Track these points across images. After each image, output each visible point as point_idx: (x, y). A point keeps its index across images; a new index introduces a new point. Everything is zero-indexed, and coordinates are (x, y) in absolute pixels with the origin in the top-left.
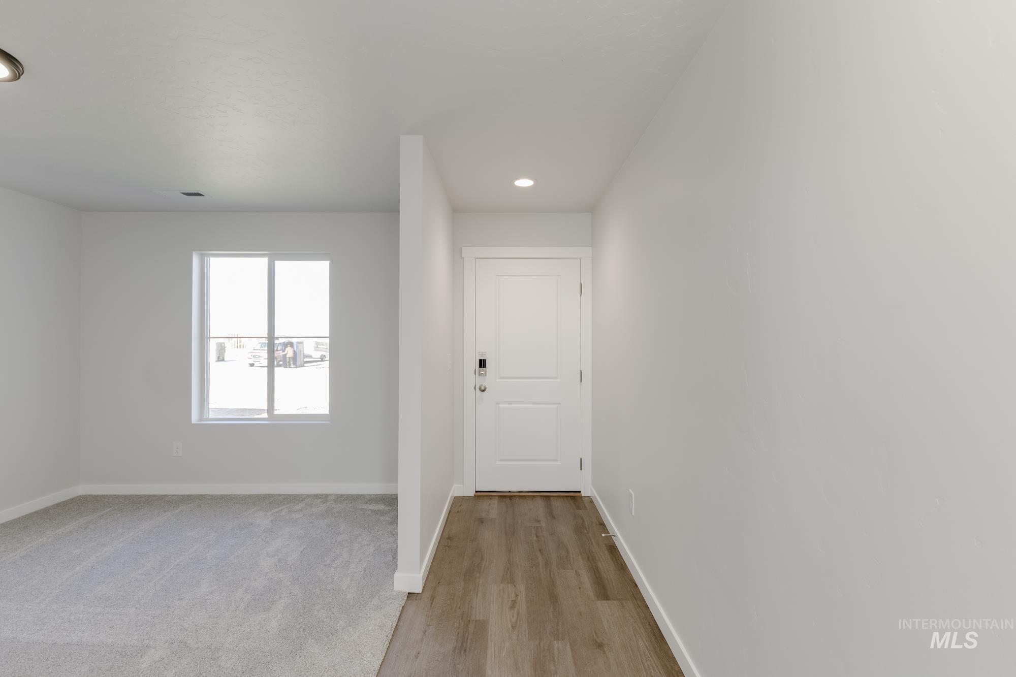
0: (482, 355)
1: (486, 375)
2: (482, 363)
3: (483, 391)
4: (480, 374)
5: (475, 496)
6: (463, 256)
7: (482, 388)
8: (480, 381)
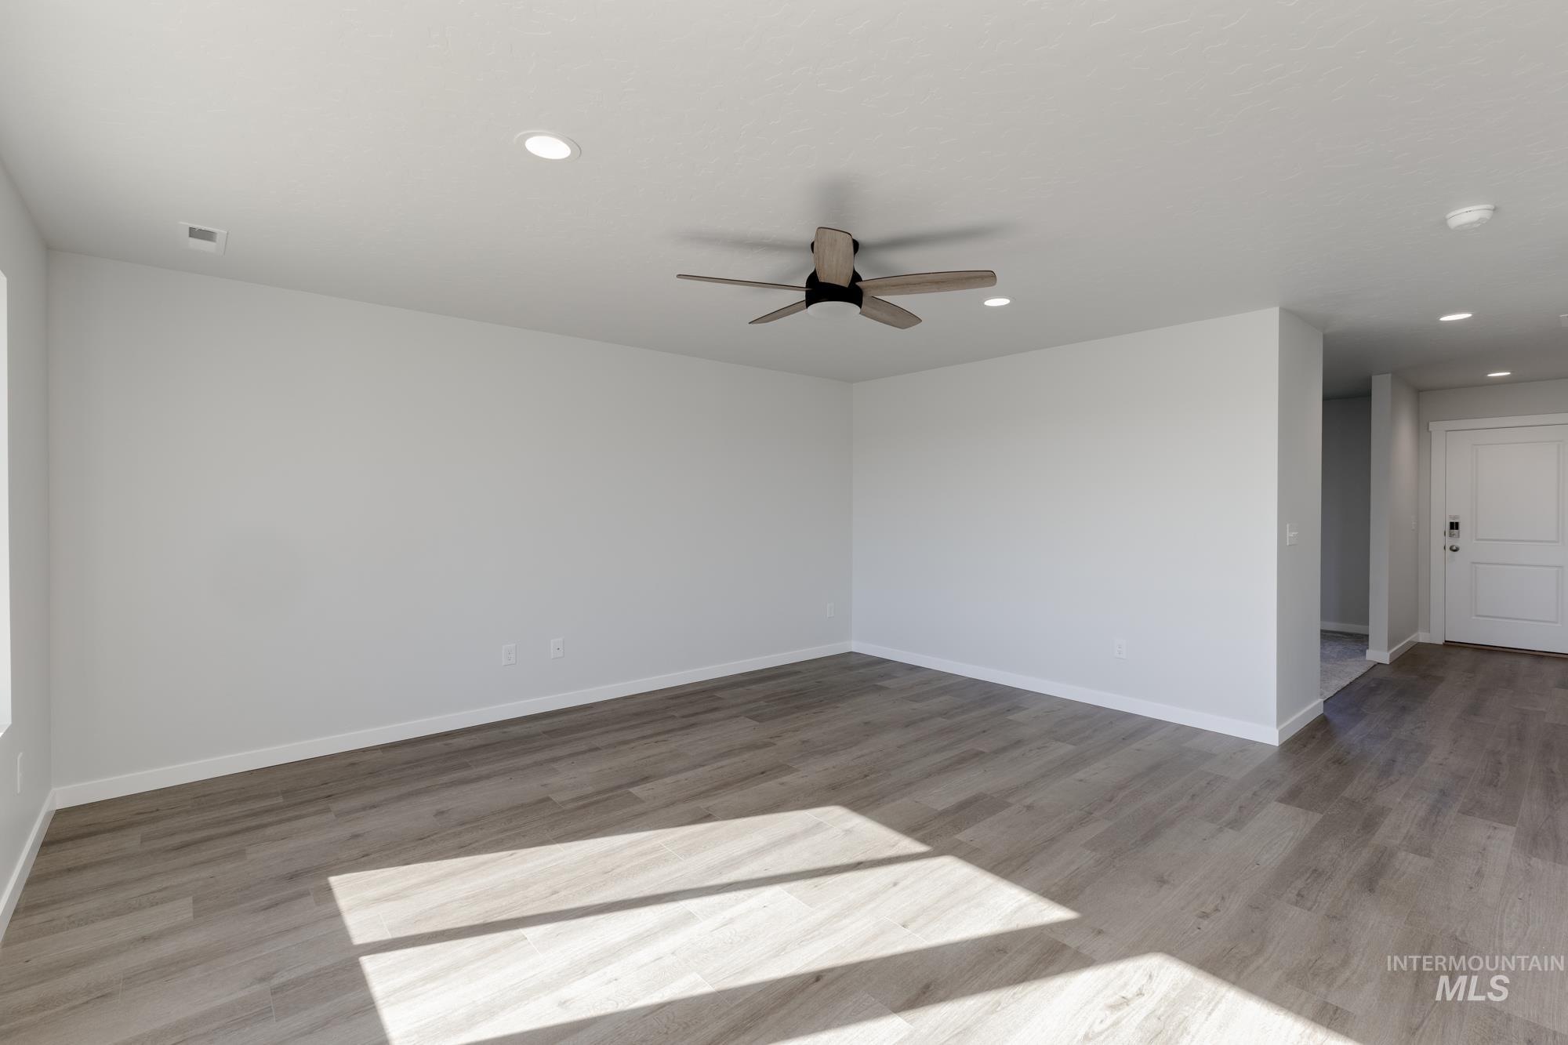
0: (1455, 518)
1: (1459, 537)
2: (1454, 526)
3: (1455, 551)
4: (1451, 535)
5: (1444, 644)
6: (1430, 429)
7: (1454, 548)
8: (1450, 542)
